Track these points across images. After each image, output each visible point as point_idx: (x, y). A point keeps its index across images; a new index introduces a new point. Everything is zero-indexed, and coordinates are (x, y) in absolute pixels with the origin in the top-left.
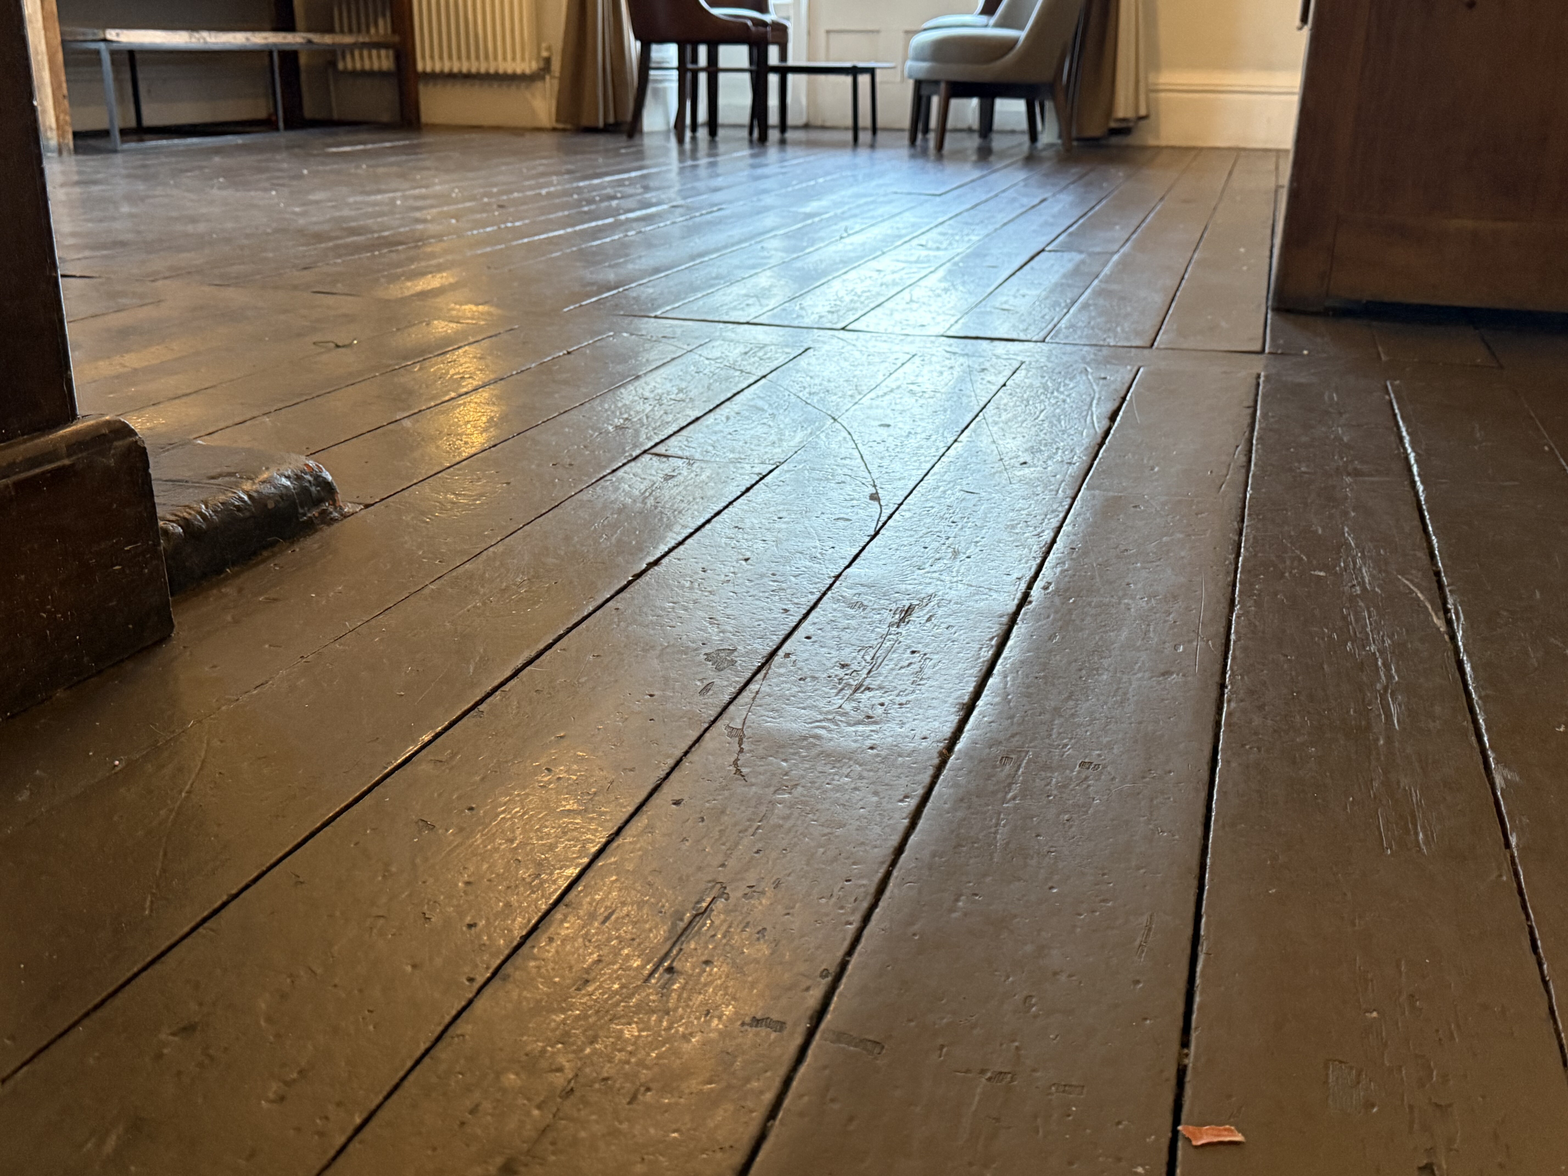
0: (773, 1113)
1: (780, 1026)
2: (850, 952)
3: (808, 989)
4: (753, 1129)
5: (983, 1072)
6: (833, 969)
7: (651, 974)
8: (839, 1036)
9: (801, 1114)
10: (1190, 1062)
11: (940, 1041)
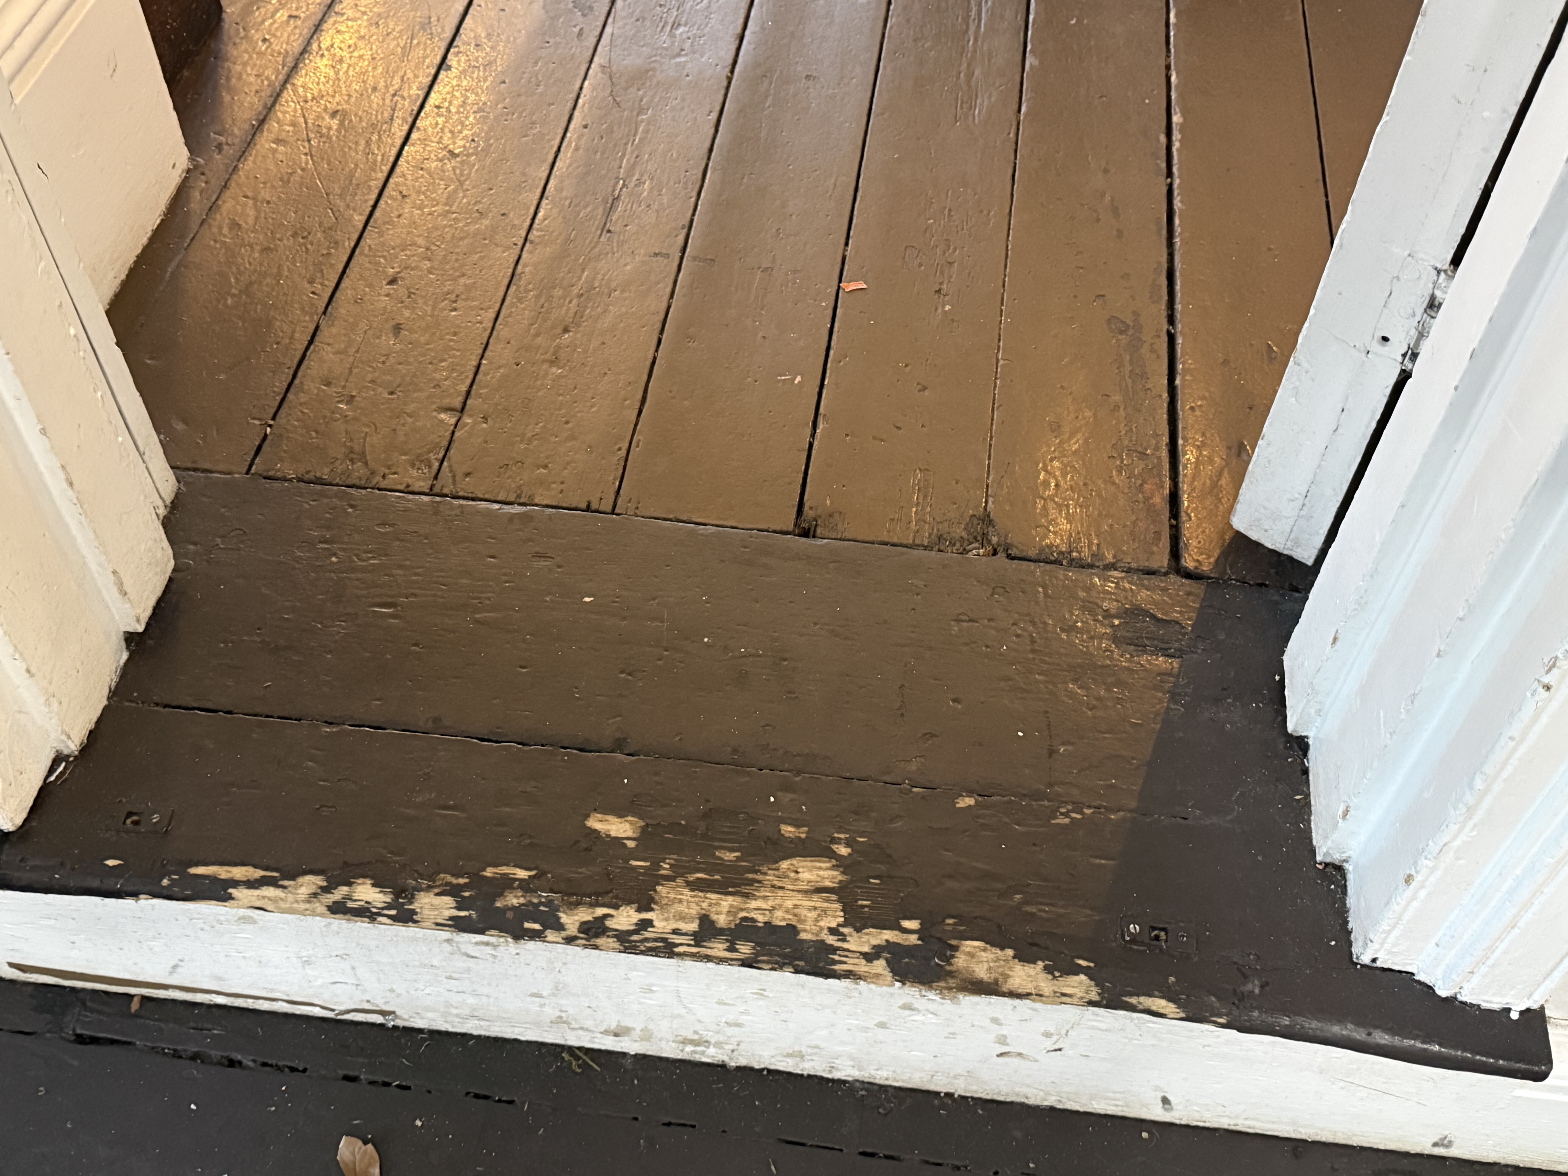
0: (672, 296)
1: (667, 256)
2: (694, 214)
3: (676, 236)
4: (664, 305)
5: (759, 268)
6: (687, 224)
7: (601, 235)
8: (695, 258)
9: (685, 296)
10: (848, 253)
11: (739, 256)
